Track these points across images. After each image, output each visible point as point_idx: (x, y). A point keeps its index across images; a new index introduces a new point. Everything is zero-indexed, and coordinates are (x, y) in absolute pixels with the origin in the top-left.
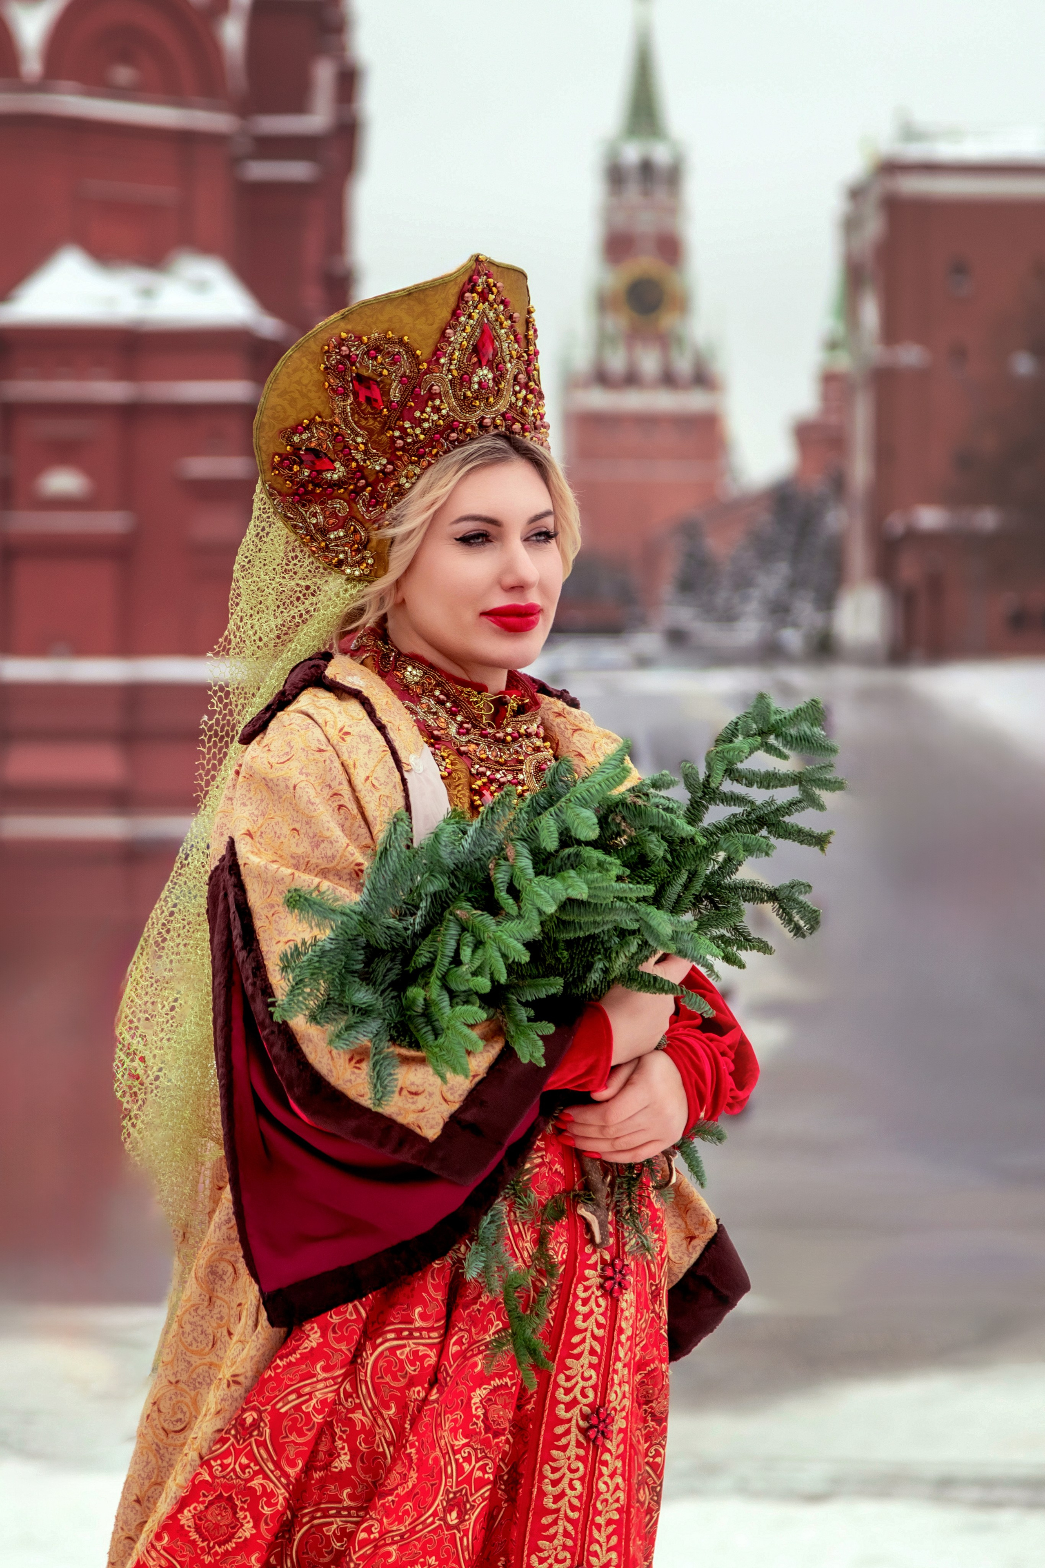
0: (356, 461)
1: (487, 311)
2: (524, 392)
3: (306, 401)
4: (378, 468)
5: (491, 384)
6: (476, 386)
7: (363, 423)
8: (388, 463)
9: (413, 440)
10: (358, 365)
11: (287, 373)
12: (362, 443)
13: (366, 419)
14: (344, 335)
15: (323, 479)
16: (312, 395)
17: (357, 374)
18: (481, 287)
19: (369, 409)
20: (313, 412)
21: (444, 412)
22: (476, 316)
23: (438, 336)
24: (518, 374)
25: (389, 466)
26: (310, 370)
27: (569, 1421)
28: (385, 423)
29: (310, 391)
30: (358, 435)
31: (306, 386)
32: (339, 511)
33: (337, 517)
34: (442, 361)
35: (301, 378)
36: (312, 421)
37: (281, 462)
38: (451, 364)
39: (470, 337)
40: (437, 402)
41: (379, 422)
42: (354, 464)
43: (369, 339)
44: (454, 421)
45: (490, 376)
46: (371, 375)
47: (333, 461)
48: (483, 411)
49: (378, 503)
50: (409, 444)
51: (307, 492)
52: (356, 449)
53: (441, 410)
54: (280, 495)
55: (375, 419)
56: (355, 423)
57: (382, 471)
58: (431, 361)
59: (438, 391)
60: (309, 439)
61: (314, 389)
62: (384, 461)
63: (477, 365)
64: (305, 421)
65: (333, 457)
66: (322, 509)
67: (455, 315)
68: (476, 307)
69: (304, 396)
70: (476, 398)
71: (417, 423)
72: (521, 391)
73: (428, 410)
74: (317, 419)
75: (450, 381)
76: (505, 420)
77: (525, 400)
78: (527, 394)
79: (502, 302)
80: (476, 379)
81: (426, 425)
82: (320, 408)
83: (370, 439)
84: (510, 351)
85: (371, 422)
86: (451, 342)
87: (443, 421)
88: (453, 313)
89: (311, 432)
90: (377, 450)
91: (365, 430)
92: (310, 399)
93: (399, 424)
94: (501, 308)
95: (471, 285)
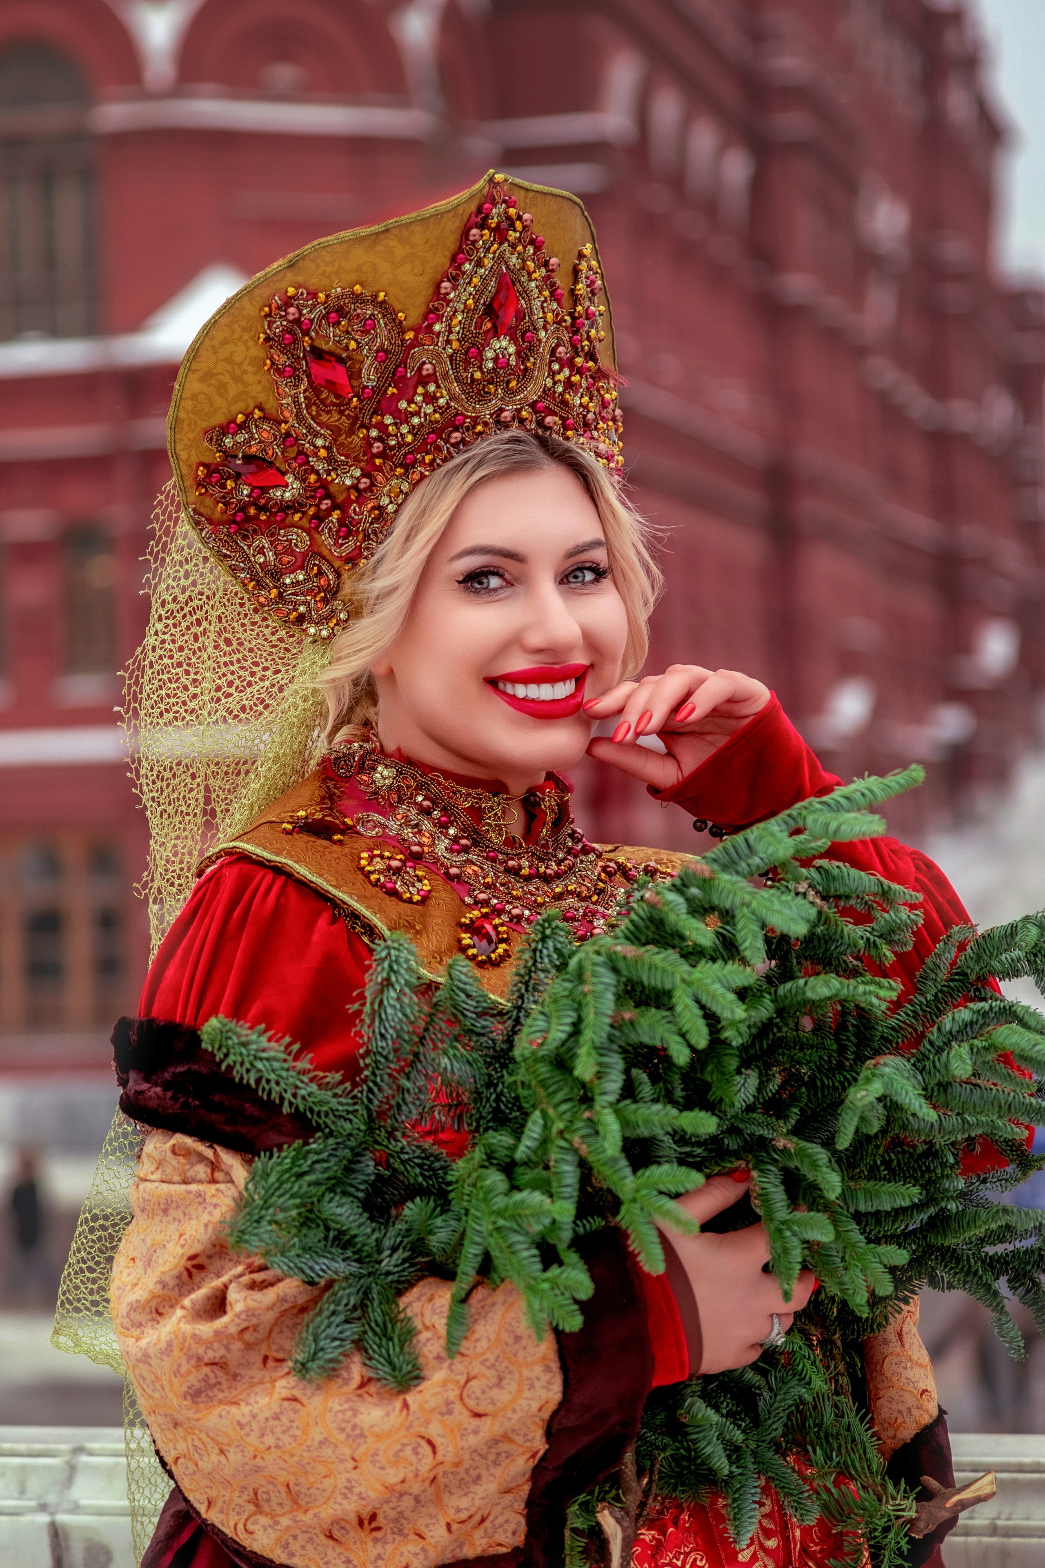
0: (317, 472)
1: (508, 254)
2: (567, 372)
3: (241, 388)
4: (348, 482)
5: (513, 361)
6: (490, 365)
7: (324, 418)
8: (363, 475)
9: (398, 443)
10: (313, 334)
11: (212, 346)
12: (324, 447)
13: (329, 412)
14: (291, 291)
15: (270, 499)
16: (250, 378)
17: (312, 346)
18: (496, 220)
19: (332, 398)
20: (252, 404)
21: (442, 401)
22: (488, 262)
23: (431, 291)
24: (558, 345)
25: (364, 480)
26: (245, 342)
28: (356, 418)
29: (245, 372)
30: (317, 435)
31: (240, 364)
32: (296, 545)
33: (293, 553)
34: (437, 327)
35: (232, 354)
36: (248, 416)
37: (209, 475)
38: (450, 332)
39: (480, 292)
40: (432, 388)
41: (348, 417)
42: (313, 478)
43: (327, 296)
44: (457, 414)
45: (512, 349)
46: (333, 349)
47: (284, 474)
48: (502, 399)
49: (349, 533)
50: (392, 448)
51: (248, 519)
52: (316, 455)
53: (437, 399)
54: (211, 524)
55: (341, 413)
56: (313, 418)
57: (355, 487)
58: (420, 327)
59: (431, 371)
60: (247, 442)
61: (251, 369)
62: (358, 473)
63: (490, 334)
64: (240, 416)
65: (284, 467)
66: (271, 543)
67: (456, 260)
68: (488, 250)
69: (237, 379)
70: (490, 382)
71: (403, 417)
72: (561, 370)
73: (419, 399)
74: (257, 414)
75: (451, 357)
76: (536, 412)
77: (569, 385)
78: (570, 376)
79: (532, 242)
80: (490, 354)
81: (416, 420)
82: (262, 398)
83: (335, 440)
84: (544, 312)
85: (336, 417)
86: (451, 300)
87: (441, 414)
88: (454, 258)
89: (250, 432)
90: (347, 456)
91: (328, 428)
92: (246, 385)
93: (376, 419)
94: (532, 249)
95: (481, 218)
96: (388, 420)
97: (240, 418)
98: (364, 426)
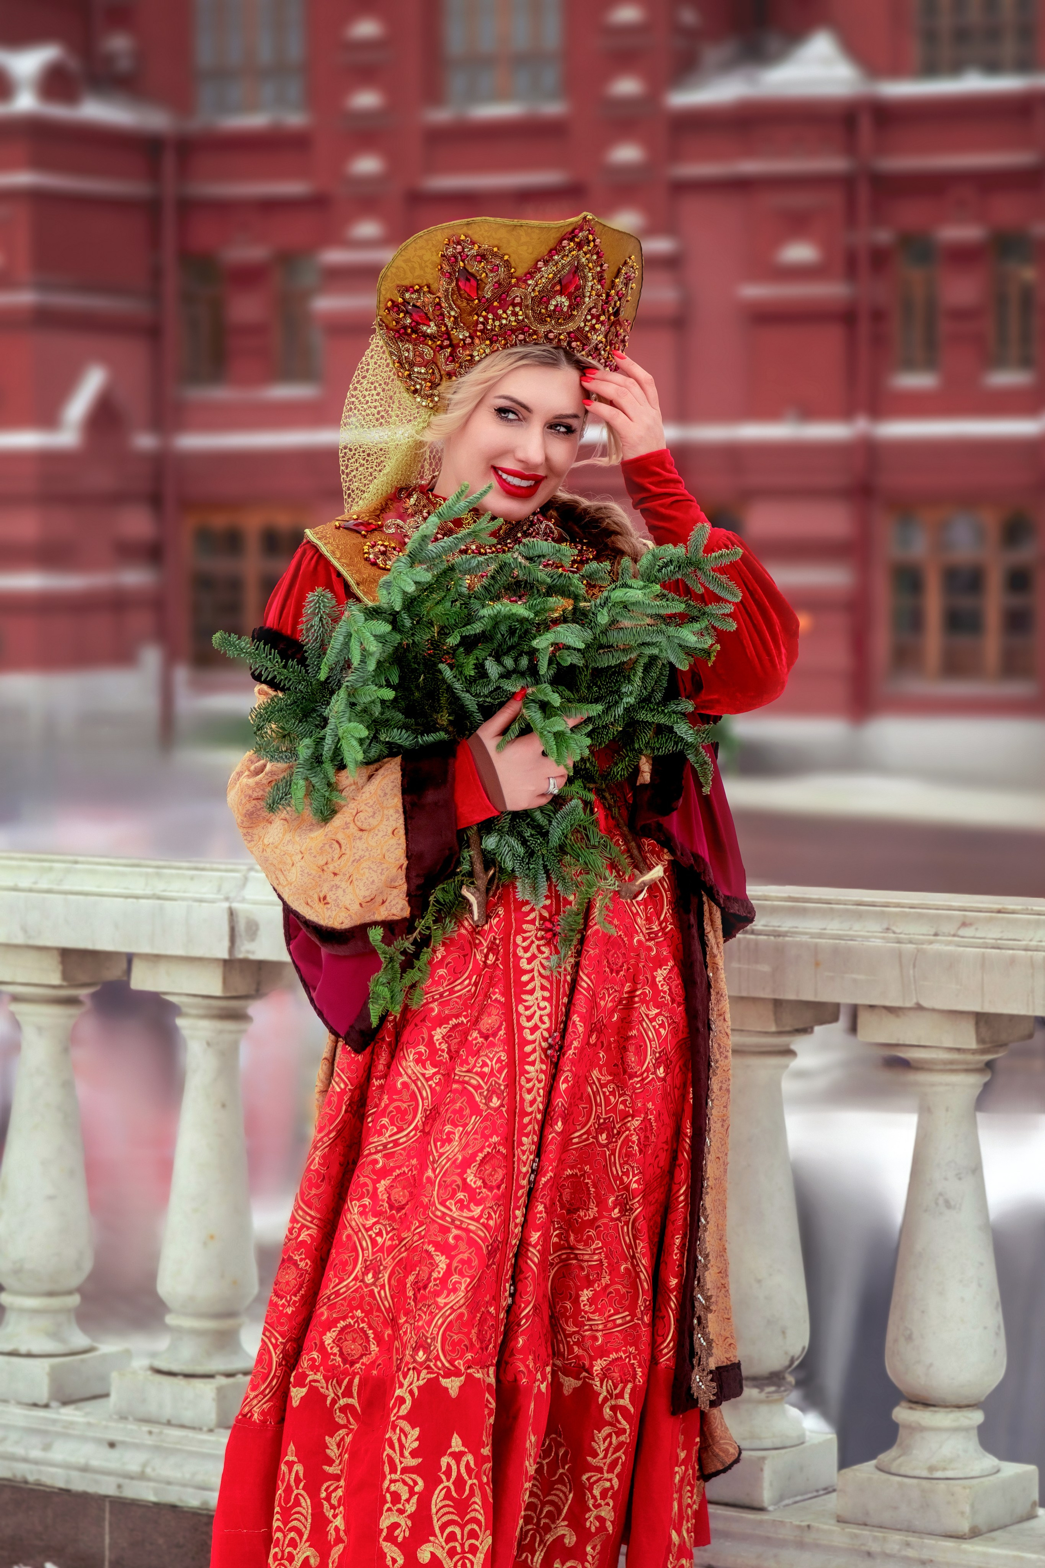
0: (446, 326)
1: (580, 257)
2: (594, 321)
3: (422, 273)
4: (461, 337)
5: (565, 309)
6: (551, 308)
7: (459, 302)
8: (469, 337)
9: (492, 328)
10: (466, 262)
11: (415, 247)
12: (454, 316)
13: (461, 301)
14: (462, 237)
15: (419, 329)
16: (428, 270)
17: (464, 267)
18: (579, 238)
20: (425, 283)
22: (568, 258)
23: (533, 263)
25: (468, 339)
26: (431, 252)
27: (534, 1042)
28: (475, 309)
29: (427, 266)
30: (452, 309)
31: (426, 262)
32: (425, 355)
33: (423, 358)
34: (529, 281)
36: (421, 287)
37: (393, 306)
38: (536, 285)
39: (559, 271)
40: (517, 309)
41: (471, 307)
42: (443, 329)
43: (479, 247)
44: (526, 326)
45: (567, 304)
47: (431, 320)
48: (553, 326)
49: (453, 361)
50: (488, 330)
51: (406, 333)
52: (448, 318)
53: (518, 315)
54: (390, 333)
55: (468, 304)
56: (453, 301)
57: (464, 340)
58: (521, 279)
59: (519, 301)
60: (416, 299)
61: (430, 266)
62: (467, 334)
63: (557, 293)
65: (431, 317)
66: (414, 349)
67: (550, 253)
68: (570, 252)
69: (422, 268)
70: (549, 316)
71: (497, 317)
73: (509, 312)
74: (425, 289)
75: (532, 298)
78: (596, 324)
79: (597, 253)
80: (553, 303)
81: (503, 322)
82: (431, 282)
83: (460, 315)
84: (591, 289)
85: (465, 304)
86: (541, 271)
87: (518, 323)
88: (550, 251)
89: (419, 295)
90: (463, 325)
91: (459, 308)
92: (425, 272)
93: (484, 313)
94: (595, 257)
95: (571, 235)
96: (490, 316)
97: (417, 287)
98: (477, 314)
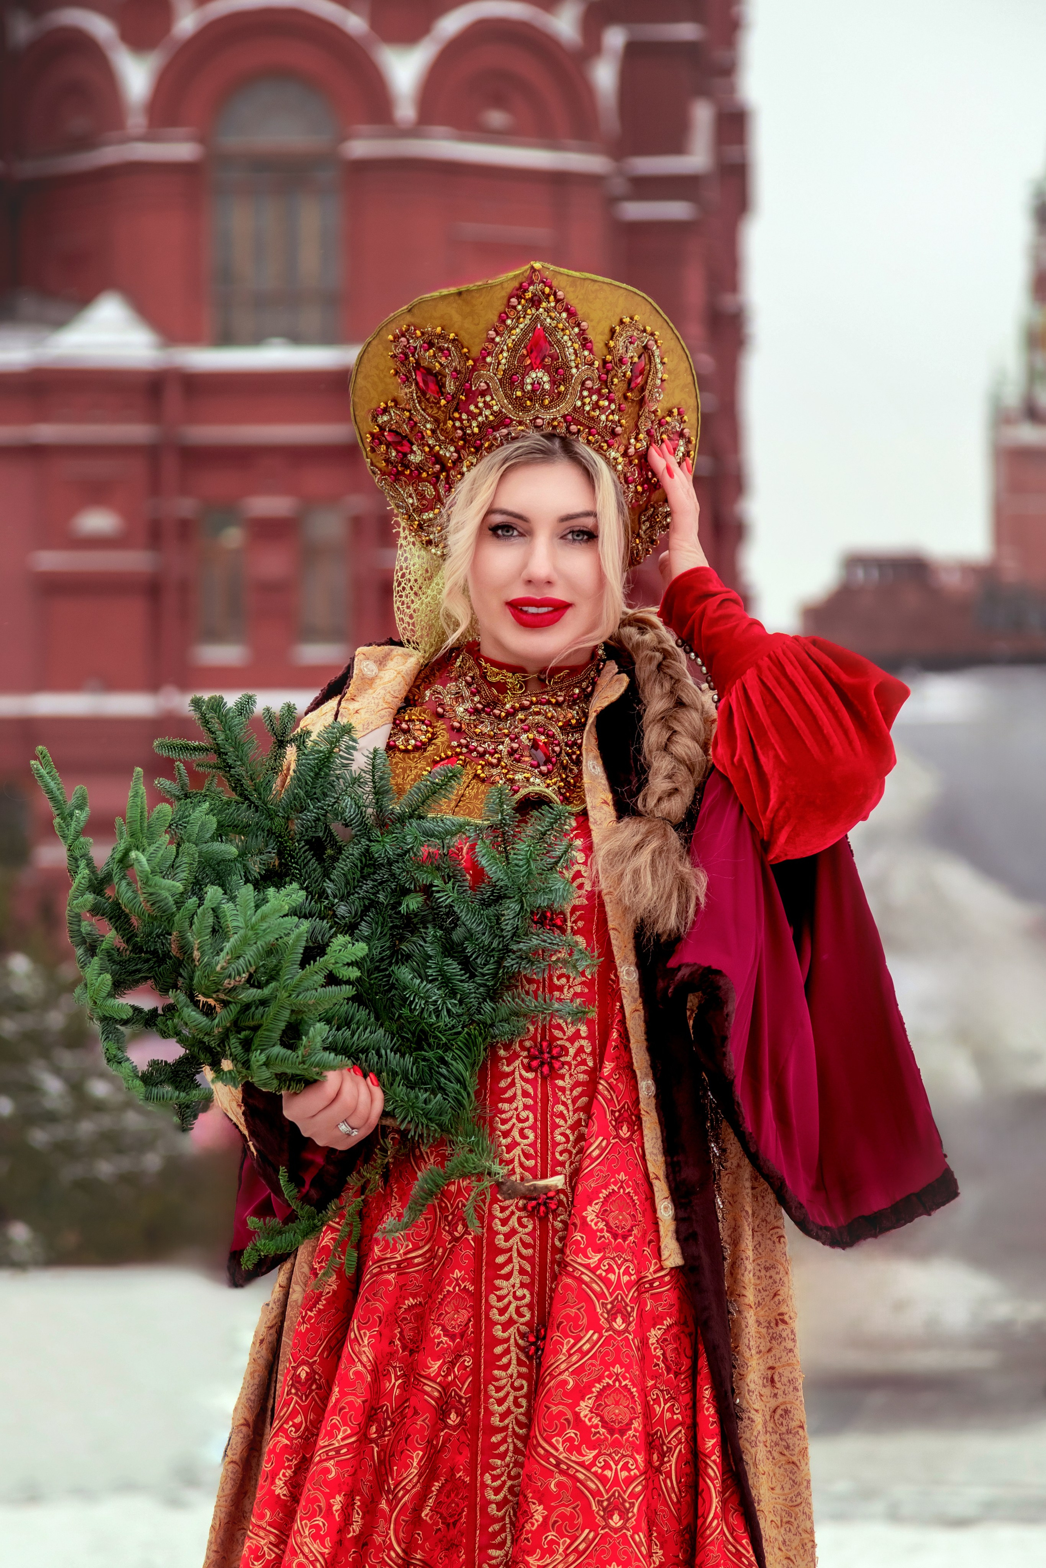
0: (429, 446)
1: (543, 318)
3: (383, 387)
4: (448, 453)
5: (547, 386)
6: (529, 387)
7: (429, 411)
8: (455, 451)
10: (416, 357)
11: (368, 358)
12: (431, 429)
13: (431, 407)
14: (404, 327)
15: (409, 461)
16: (388, 381)
17: (417, 365)
18: (530, 294)
19: (432, 399)
20: (389, 398)
22: (525, 321)
23: (485, 336)
24: (587, 379)
25: (455, 454)
26: (384, 357)
27: (507, 1340)
28: (447, 413)
30: (427, 421)
31: (382, 372)
32: (427, 493)
33: (426, 499)
34: (489, 359)
35: (377, 365)
36: (387, 404)
37: (374, 440)
38: (499, 364)
39: (521, 340)
40: (488, 398)
41: (443, 412)
42: (427, 448)
43: (423, 334)
44: (506, 418)
45: (547, 379)
46: (428, 367)
47: (412, 445)
48: (538, 411)
50: (469, 435)
51: (399, 473)
52: (427, 434)
54: (381, 473)
55: (438, 408)
56: (423, 410)
57: (451, 457)
58: (478, 359)
59: (485, 388)
60: (390, 421)
62: (452, 449)
63: (529, 368)
65: (412, 440)
66: (415, 491)
68: (526, 313)
69: (381, 381)
70: (531, 399)
71: (473, 416)
72: (590, 396)
73: (481, 405)
74: (390, 404)
75: (500, 380)
76: (566, 421)
77: (596, 406)
78: (598, 400)
79: (567, 310)
80: (529, 380)
81: (480, 419)
82: (395, 394)
83: (438, 427)
84: (577, 356)
85: (435, 411)
86: (498, 343)
87: (495, 417)
88: (500, 317)
89: (390, 414)
90: (446, 438)
91: (432, 416)
92: (385, 385)
93: (456, 415)
94: (564, 315)
95: (520, 292)
96: (464, 416)
97: (383, 405)
98: (450, 419)
